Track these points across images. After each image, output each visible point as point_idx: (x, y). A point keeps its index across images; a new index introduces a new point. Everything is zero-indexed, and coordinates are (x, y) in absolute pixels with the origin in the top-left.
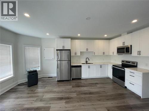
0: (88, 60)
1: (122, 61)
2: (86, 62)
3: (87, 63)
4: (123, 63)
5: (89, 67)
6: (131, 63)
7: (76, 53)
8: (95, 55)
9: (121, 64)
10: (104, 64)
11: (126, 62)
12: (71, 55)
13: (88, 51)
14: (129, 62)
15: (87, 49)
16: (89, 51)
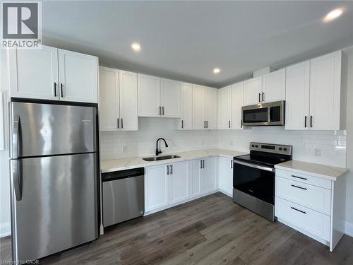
0: (162, 145)
1: (253, 146)
2: (158, 152)
3: (160, 155)
4: (255, 149)
5: (170, 170)
6: (277, 148)
7: (120, 123)
8: (185, 128)
9: (249, 152)
10: (210, 157)
11: (263, 147)
12: (101, 129)
13: (165, 116)
14: (272, 147)
15: (162, 110)
16: (167, 115)
